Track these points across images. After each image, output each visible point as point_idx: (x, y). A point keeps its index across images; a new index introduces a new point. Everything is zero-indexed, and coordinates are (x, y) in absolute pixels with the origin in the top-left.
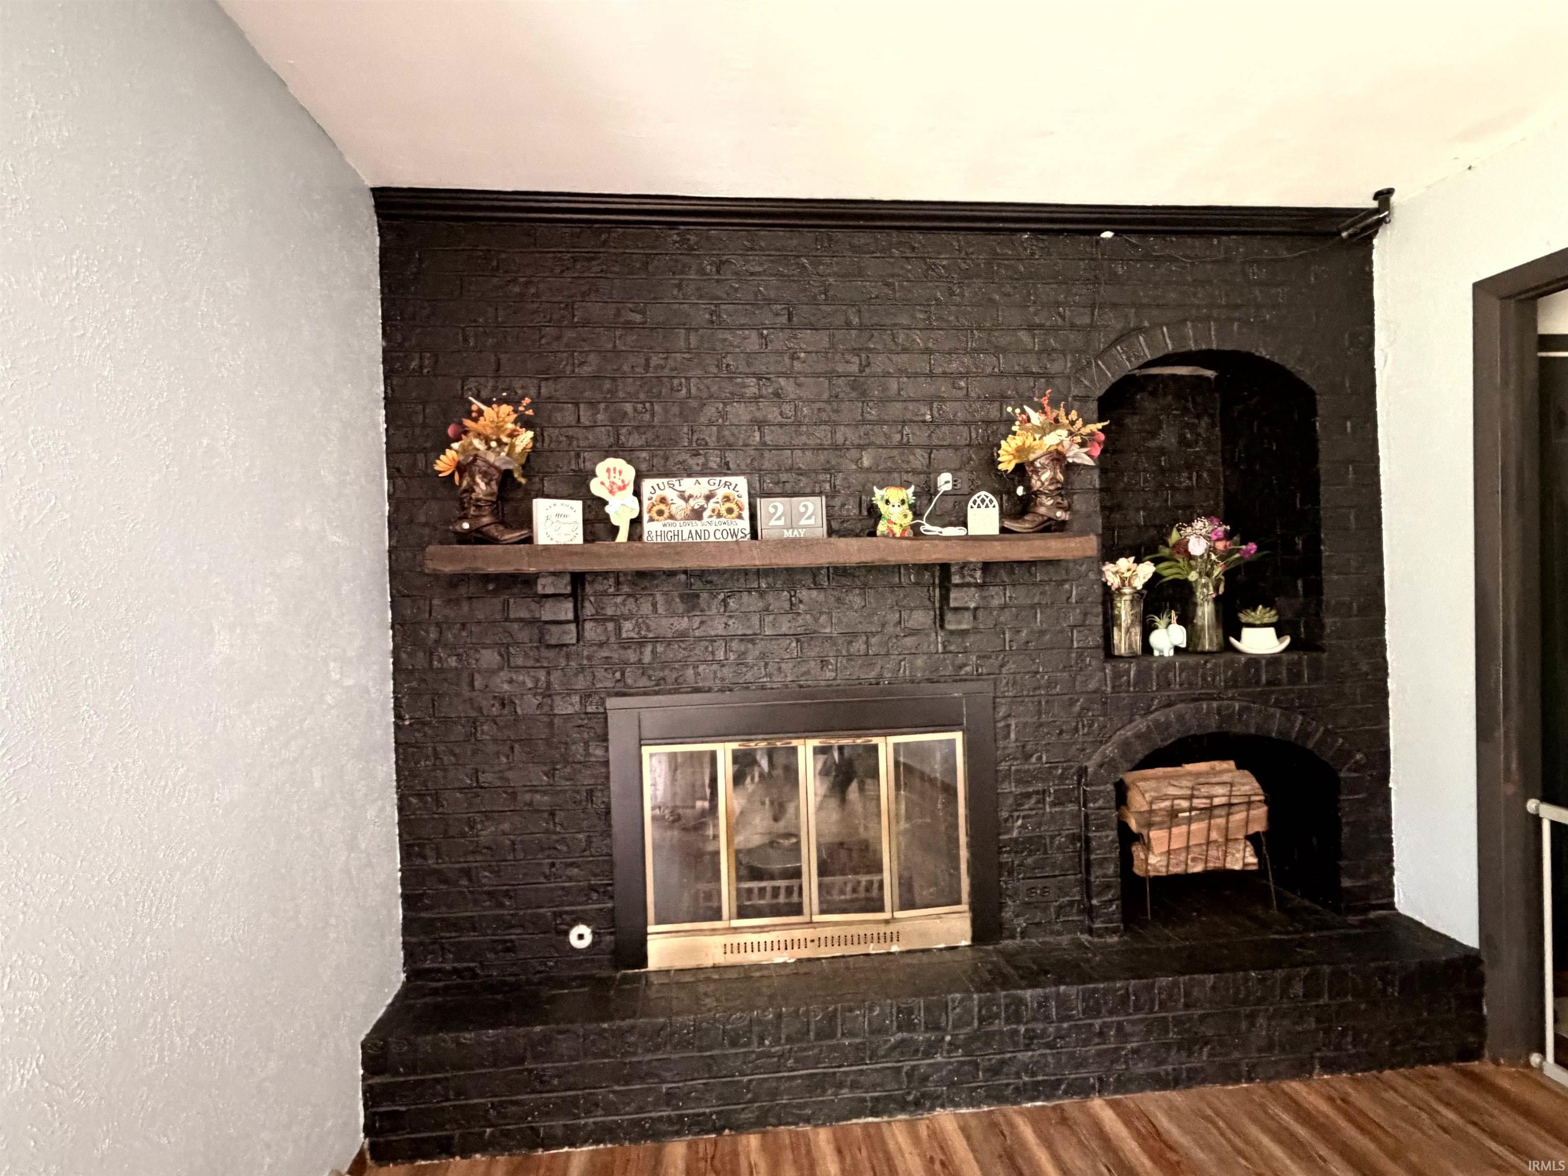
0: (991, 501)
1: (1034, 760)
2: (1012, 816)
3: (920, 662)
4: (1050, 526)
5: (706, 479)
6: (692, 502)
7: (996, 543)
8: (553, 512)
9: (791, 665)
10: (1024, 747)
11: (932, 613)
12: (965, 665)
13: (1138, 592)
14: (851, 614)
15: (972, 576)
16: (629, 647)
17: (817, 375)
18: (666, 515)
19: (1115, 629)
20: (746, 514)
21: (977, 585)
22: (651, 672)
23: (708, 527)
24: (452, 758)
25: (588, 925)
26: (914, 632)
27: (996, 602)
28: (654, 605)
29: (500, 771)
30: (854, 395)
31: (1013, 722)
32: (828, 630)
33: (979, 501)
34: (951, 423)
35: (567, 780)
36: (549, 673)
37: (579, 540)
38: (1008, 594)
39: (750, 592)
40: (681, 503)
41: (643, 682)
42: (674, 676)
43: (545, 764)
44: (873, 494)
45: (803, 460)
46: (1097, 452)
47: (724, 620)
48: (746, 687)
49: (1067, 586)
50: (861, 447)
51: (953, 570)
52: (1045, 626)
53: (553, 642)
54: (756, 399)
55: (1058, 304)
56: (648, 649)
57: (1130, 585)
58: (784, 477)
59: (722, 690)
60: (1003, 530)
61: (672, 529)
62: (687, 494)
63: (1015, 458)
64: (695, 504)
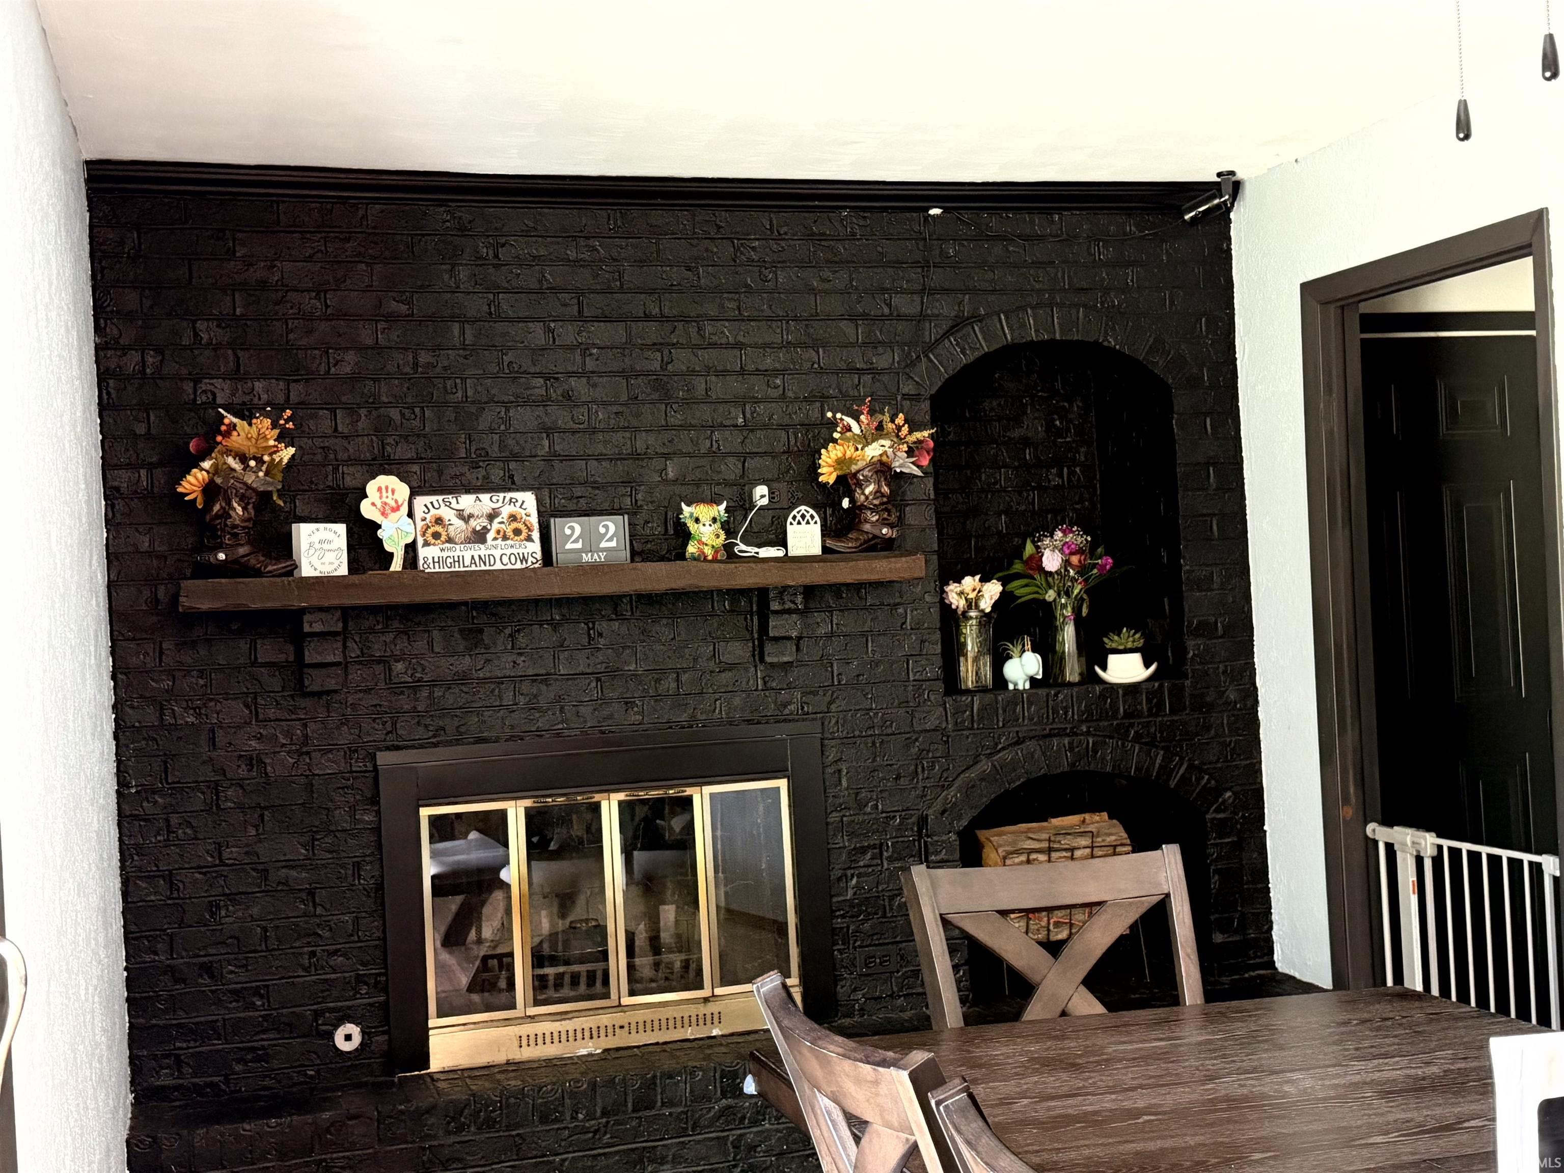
0: (812, 517)
1: (868, 809)
2: (846, 876)
3: (737, 701)
4: (876, 544)
5: (488, 496)
6: (473, 523)
7: (816, 565)
8: (316, 538)
9: (590, 709)
10: (857, 794)
11: (750, 644)
12: (790, 703)
13: (987, 615)
14: (657, 647)
15: (793, 602)
16: (402, 693)
17: (612, 374)
18: (443, 538)
19: (962, 659)
20: (536, 535)
21: (796, 611)
22: (428, 721)
23: (493, 552)
24: (189, 831)
25: (357, 1024)
26: (731, 667)
27: (822, 630)
28: (431, 644)
29: (247, 845)
30: (655, 396)
31: (844, 768)
32: (632, 667)
33: (799, 517)
34: (765, 427)
35: (330, 852)
36: (305, 726)
37: (343, 571)
38: (835, 621)
39: (541, 625)
40: (459, 523)
41: (420, 733)
42: (456, 724)
43: (302, 834)
44: (681, 511)
45: (598, 471)
46: (925, 461)
47: (514, 657)
48: (539, 733)
49: (901, 611)
50: (667, 456)
51: (771, 595)
52: (878, 656)
53: (315, 688)
54: (545, 401)
55: (884, 290)
56: (425, 693)
57: (977, 606)
58: (578, 491)
59: (511, 738)
60: (825, 549)
61: (451, 554)
62: (466, 514)
63: (835, 470)
64: (477, 524)
